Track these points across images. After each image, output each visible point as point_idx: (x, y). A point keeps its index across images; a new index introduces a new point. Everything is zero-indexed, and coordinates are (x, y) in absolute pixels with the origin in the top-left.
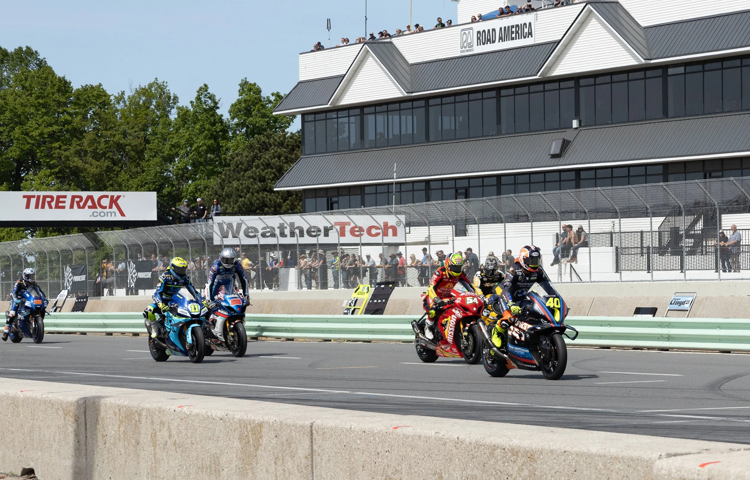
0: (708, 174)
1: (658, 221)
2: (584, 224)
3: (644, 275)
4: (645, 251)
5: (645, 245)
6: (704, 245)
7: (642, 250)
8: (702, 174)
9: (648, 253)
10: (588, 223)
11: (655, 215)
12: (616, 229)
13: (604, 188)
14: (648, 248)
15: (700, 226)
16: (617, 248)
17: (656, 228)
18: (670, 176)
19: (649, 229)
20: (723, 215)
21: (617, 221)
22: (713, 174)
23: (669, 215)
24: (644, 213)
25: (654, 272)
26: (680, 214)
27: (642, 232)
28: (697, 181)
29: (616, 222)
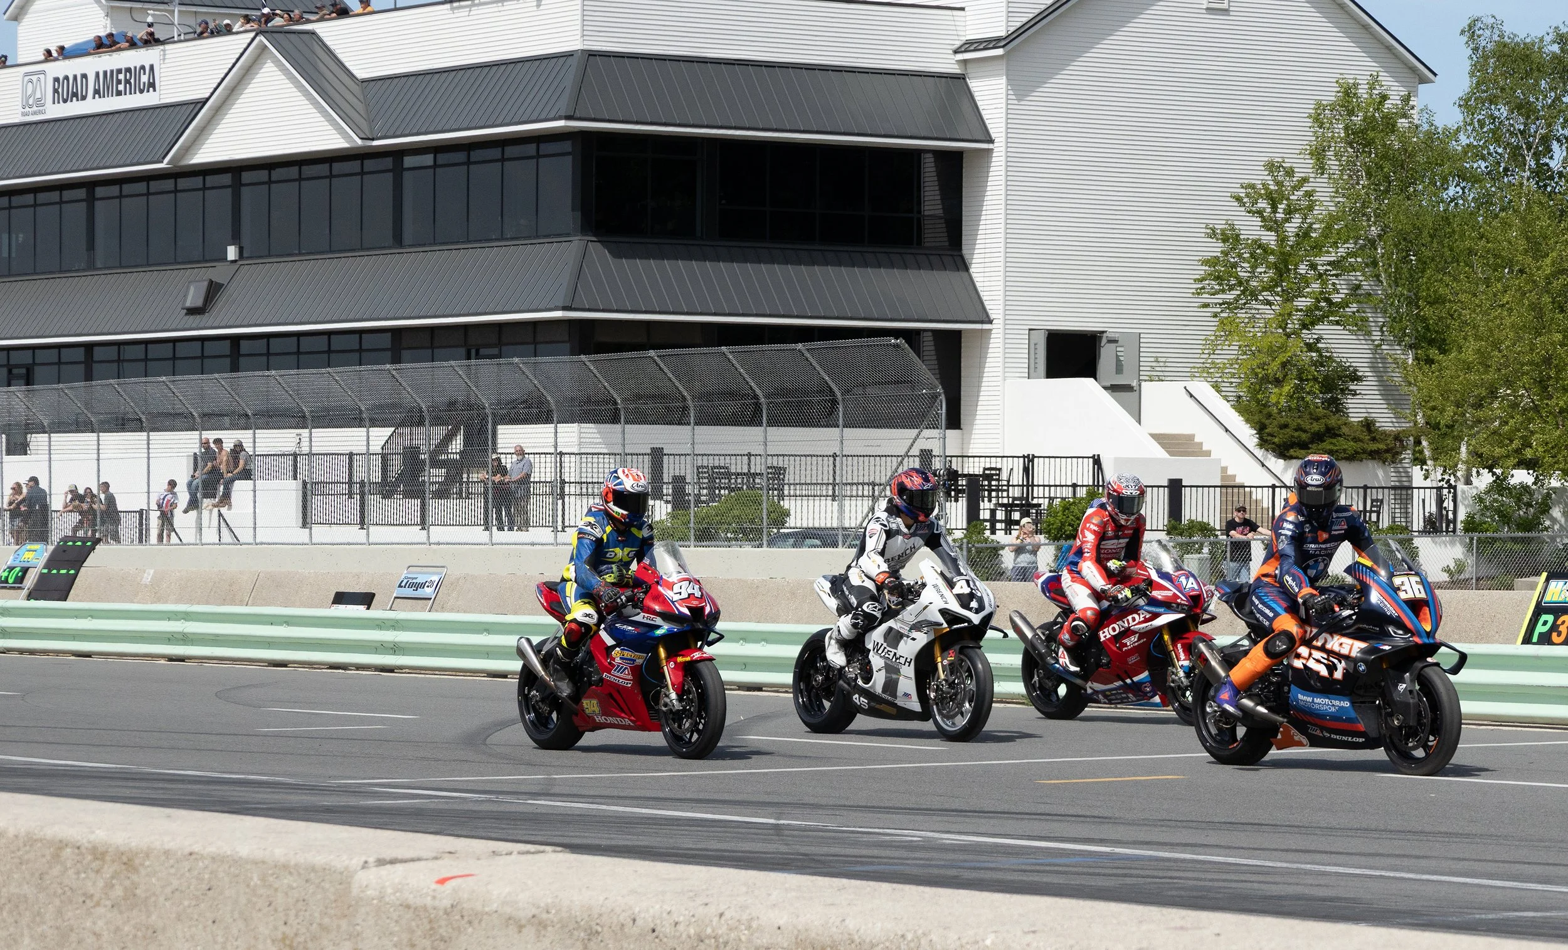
0: (473, 352)
1: (380, 436)
2: (244, 436)
3: (354, 533)
4: (356, 488)
5: (355, 479)
6: (465, 480)
7: (350, 487)
8: (463, 351)
9: (362, 495)
10: (251, 436)
11: (375, 423)
12: (303, 449)
13: (282, 372)
14: (362, 484)
15: (458, 447)
16: (305, 484)
17: (376, 447)
18: (405, 354)
19: (363, 450)
20: (499, 427)
21: (305, 432)
22: (483, 351)
23: (402, 424)
24: (356, 421)
25: (372, 528)
26: (420, 423)
27: (351, 455)
28: (453, 363)
29: (304, 435)
